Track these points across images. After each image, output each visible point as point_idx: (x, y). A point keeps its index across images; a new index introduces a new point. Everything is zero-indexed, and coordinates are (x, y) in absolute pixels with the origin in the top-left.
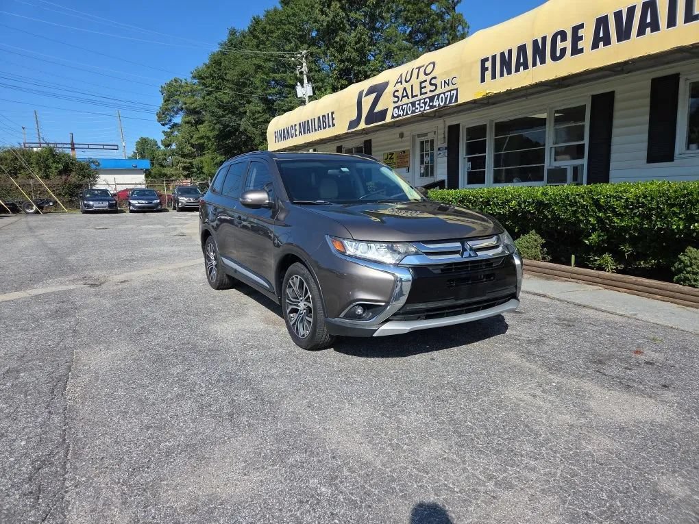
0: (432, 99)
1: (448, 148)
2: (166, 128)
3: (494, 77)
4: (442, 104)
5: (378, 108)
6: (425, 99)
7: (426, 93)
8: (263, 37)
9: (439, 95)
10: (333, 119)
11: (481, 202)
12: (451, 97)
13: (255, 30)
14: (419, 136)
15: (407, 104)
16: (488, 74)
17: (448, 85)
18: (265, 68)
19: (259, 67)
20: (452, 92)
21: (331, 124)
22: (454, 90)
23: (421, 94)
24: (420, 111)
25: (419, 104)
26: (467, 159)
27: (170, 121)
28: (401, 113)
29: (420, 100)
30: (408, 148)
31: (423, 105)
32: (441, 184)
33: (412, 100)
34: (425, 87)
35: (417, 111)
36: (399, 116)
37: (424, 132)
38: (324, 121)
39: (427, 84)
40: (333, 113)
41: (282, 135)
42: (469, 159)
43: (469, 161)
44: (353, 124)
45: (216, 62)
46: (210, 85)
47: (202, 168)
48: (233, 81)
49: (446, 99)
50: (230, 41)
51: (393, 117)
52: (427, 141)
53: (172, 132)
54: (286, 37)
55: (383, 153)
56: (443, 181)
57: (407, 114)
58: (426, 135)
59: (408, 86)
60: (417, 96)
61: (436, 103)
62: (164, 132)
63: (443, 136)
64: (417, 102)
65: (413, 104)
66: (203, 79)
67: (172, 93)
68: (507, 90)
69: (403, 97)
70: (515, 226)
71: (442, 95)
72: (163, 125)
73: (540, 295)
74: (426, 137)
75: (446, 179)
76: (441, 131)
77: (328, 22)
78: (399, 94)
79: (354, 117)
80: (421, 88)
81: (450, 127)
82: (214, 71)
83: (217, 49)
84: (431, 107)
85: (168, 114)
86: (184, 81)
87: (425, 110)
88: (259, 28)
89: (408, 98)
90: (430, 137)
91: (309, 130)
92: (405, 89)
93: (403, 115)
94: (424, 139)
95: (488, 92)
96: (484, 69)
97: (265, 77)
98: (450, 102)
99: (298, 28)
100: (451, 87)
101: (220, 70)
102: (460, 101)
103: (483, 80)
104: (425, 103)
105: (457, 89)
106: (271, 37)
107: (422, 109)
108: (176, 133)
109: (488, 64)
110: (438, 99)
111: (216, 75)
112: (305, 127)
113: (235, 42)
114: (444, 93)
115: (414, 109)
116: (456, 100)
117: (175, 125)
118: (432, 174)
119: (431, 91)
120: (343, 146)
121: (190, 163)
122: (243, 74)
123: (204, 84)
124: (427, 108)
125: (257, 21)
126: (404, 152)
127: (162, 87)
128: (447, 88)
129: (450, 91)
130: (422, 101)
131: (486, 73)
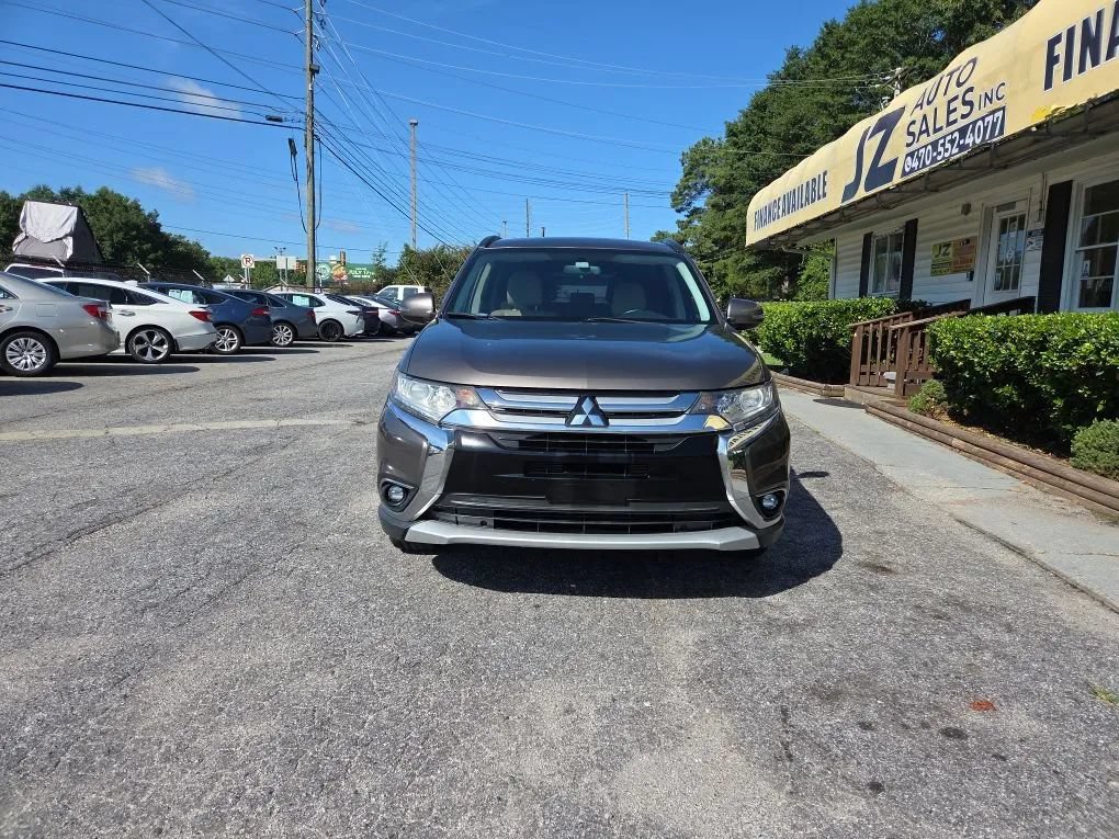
0: (963, 132)
1: (1045, 232)
2: (682, 217)
3: (1067, 75)
4: (978, 141)
5: (885, 159)
6: (952, 133)
7: (955, 121)
8: (836, 55)
9: (975, 122)
10: (825, 183)
11: (1030, 342)
12: (994, 124)
13: (825, 45)
14: (1001, 208)
15: (926, 146)
16: (1059, 68)
17: (991, 101)
18: (833, 106)
19: (825, 106)
20: (996, 115)
21: (821, 193)
22: (998, 110)
23: (949, 124)
24: (944, 158)
25: (943, 145)
26: (1082, 254)
27: (689, 204)
28: (915, 165)
29: (944, 137)
30: (975, 234)
31: (948, 146)
32: (1024, 305)
33: (933, 137)
34: (955, 110)
35: (939, 158)
36: (912, 170)
37: (1008, 199)
38: (814, 190)
39: (957, 104)
40: (825, 174)
41: (766, 216)
42: (1089, 255)
43: (1086, 258)
44: (851, 190)
45: (760, 106)
46: (744, 144)
47: (725, 275)
48: (778, 135)
49: (985, 128)
50: (786, 68)
51: (904, 174)
52: (1013, 219)
53: (690, 222)
54: (876, 49)
55: (933, 243)
56: (1031, 299)
57: (924, 166)
58: (1011, 205)
59: (929, 110)
60: (941, 128)
61: (969, 141)
62: (678, 222)
63: (1038, 207)
64: (941, 141)
65: (934, 145)
66: (735, 135)
67: (695, 164)
68: (1090, 101)
69: (921, 133)
70: (1098, 400)
71: (980, 123)
72: (678, 211)
73: (1007, 546)
74: (1012, 211)
75: (1037, 295)
76: (1036, 197)
77: (956, 10)
78: (915, 129)
79: (852, 179)
80: (949, 112)
81: (1053, 188)
82: (753, 122)
83: (764, 85)
84: (962, 148)
85: (687, 195)
86: (717, 141)
87: (951, 155)
88: (832, 41)
89: (928, 135)
90: (1020, 209)
91: (794, 206)
92: (925, 117)
93: (919, 169)
94: (1007, 214)
95: (1054, 107)
96: (1052, 60)
97: (831, 121)
98: (992, 136)
99: (901, 30)
100: (997, 104)
101: (762, 118)
102: (1007, 133)
103: (1048, 85)
104: (952, 142)
105: (1003, 109)
106: (851, 52)
107: (947, 155)
108: (696, 222)
109: (1060, 49)
110: (973, 131)
111: (755, 128)
112: (790, 202)
113: (794, 71)
114: (983, 119)
115: (935, 154)
116: (1001, 132)
117: (696, 211)
118: (1015, 285)
119: (963, 117)
120: (875, 232)
121: (709, 268)
122: (796, 121)
123: (735, 144)
124: (955, 150)
125: (830, 29)
126: (968, 241)
127: (683, 154)
128: (990, 107)
129: (993, 112)
130: (949, 138)
131: (1055, 67)
